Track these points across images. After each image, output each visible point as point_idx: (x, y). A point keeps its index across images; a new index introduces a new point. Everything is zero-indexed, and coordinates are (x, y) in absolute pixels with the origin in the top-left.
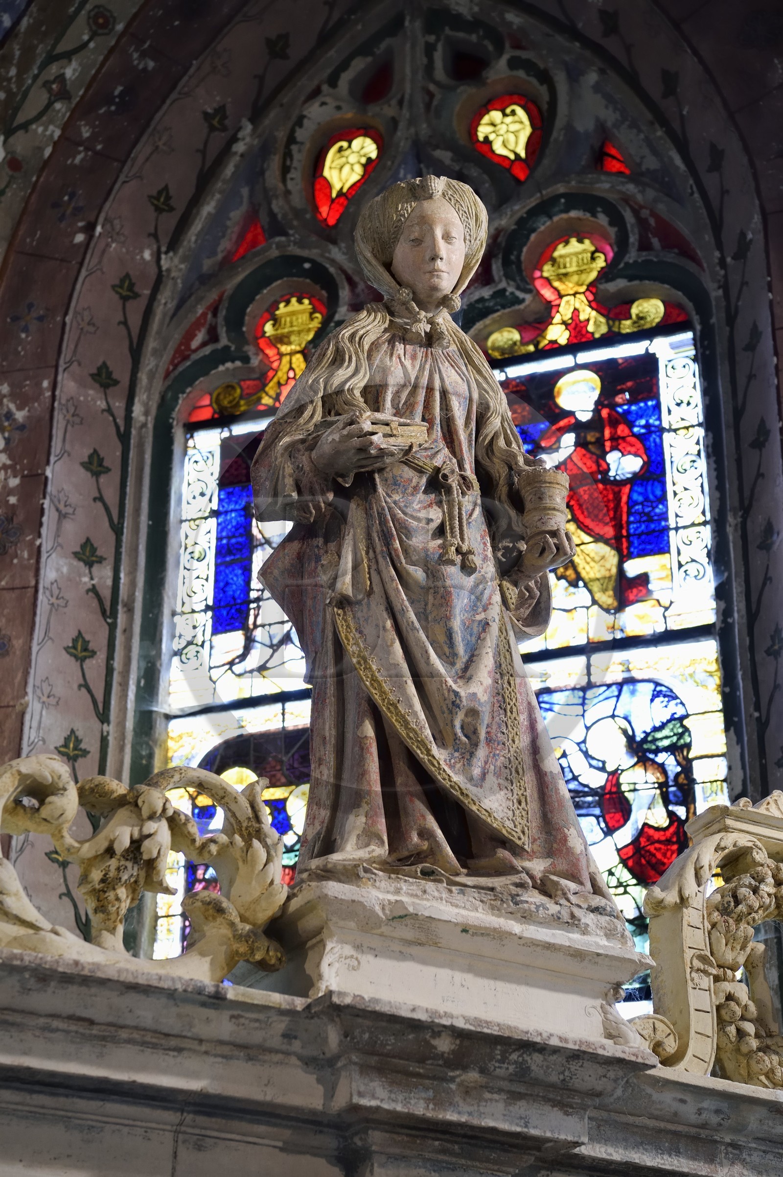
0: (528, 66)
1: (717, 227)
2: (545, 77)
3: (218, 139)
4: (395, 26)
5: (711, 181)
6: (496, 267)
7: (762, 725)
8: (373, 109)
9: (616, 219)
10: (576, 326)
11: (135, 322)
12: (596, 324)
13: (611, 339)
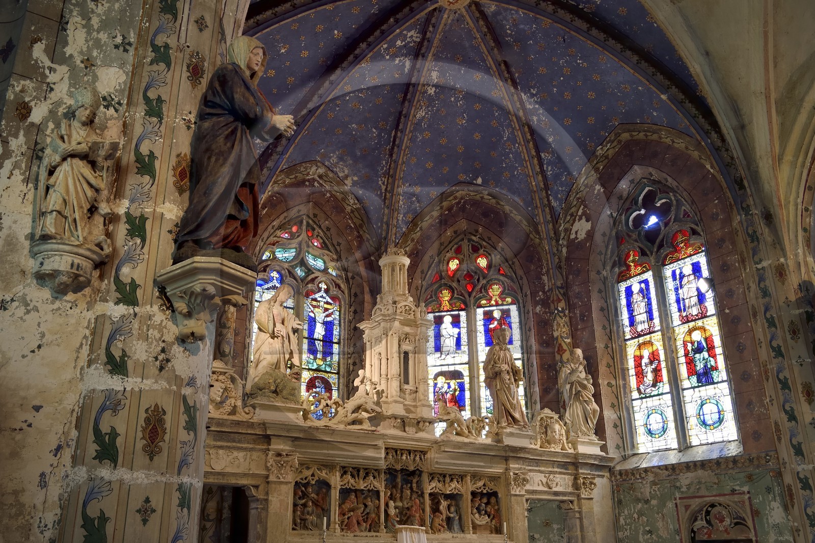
0: (487, 252)
1: (521, 290)
2: (490, 254)
3: (432, 260)
4: (463, 240)
5: (520, 281)
6: (483, 290)
7: (530, 378)
8: (458, 256)
9: (503, 284)
11: (419, 294)
12: (500, 302)
13: (502, 305)
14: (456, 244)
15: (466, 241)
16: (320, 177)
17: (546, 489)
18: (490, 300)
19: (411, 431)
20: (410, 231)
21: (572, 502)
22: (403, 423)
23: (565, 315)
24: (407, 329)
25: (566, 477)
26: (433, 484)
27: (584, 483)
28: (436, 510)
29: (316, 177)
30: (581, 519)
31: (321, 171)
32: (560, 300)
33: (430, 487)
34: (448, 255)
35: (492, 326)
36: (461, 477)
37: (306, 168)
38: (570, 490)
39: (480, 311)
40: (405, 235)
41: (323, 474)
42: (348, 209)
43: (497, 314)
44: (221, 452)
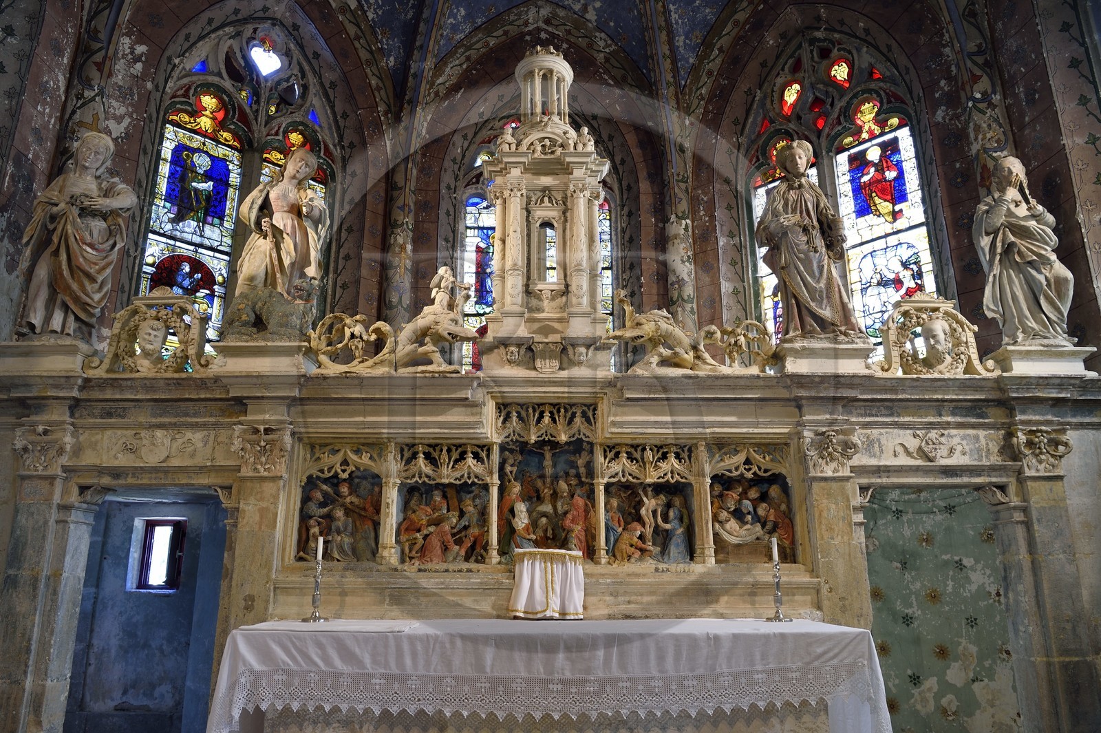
0: (844, 49)
1: (911, 93)
2: (850, 52)
3: (750, 98)
4: (800, 46)
5: (907, 78)
6: (842, 119)
7: (940, 253)
8: (797, 75)
9: (879, 95)
10: (871, 132)
11: (734, 161)
12: (877, 131)
13: (882, 134)
14: (791, 57)
15: (805, 45)
16: (547, 22)
17: (919, 462)
18: (859, 130)
19: (548, 368)
20: (701, 59)
21: (1002, 488)
22: (529, 352)
23: (992, 105)
24: (546, 181)
25: (982, 433)
26: (616, 467)
27: (1030, 444)
28: (632, 515)
29: (541, 24)
30: (1028, 525)
31: (545, 12)
32: (976, 79)
33: (608, 470)
34: (779, 81)
35: (865, 179)
36: (685, 451)
37: (519, 15)
38: (995, 460)
39: (842, 158)
40: (695, 70)
41: (365, 460)
42: (600, 57)
43: (874, 154)
44: (159, 433)
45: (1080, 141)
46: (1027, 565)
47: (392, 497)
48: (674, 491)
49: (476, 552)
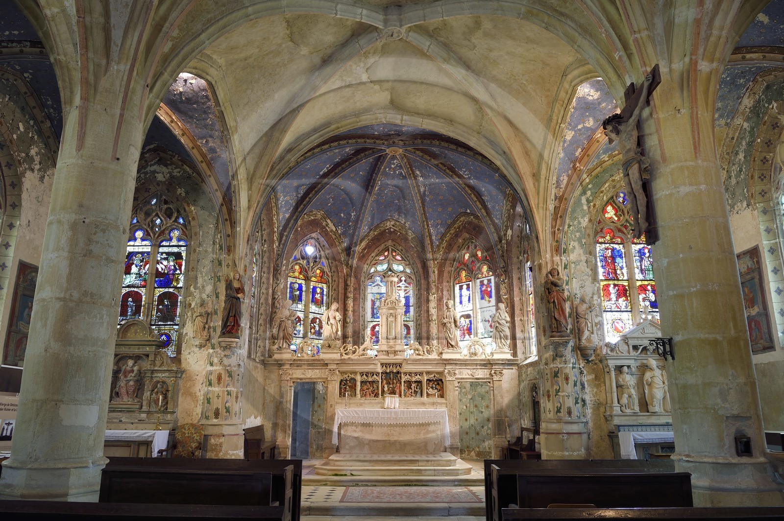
0: (480, 247)
2: (482, 249)
5: (493, 263)
12: (486, 275)
14: (467, 245)
15: (470, 243)
16: (393, 226)
17: (471, 377)
18: (482, 274)
19: (391, 356)
20: (440, 243)
21: (490, 382)
22: (388, 353)
23: (505, 283)
24: (391, 311)
25: (486, 370)
26: (406, 377)
27: (495, 373)
28: (409, 387)
29: (391, 226)
30: (493, 390)
31: (392, 223)
32: (502, 275)
33: (404, 378)
34: (463, 252)
35: (483, 289)
36: (421, 374)
37: (384, 224)
38: (488, 376)
39: (478, 281)
40: (438, 246)
41: (353, 376)
42: (410, 238)
43: (486, 282)
44: (309, 370)
45: (518, 299)
46: (492, 399)
47: (359, 384)
48: (419, 383)
49: (376, 395)
